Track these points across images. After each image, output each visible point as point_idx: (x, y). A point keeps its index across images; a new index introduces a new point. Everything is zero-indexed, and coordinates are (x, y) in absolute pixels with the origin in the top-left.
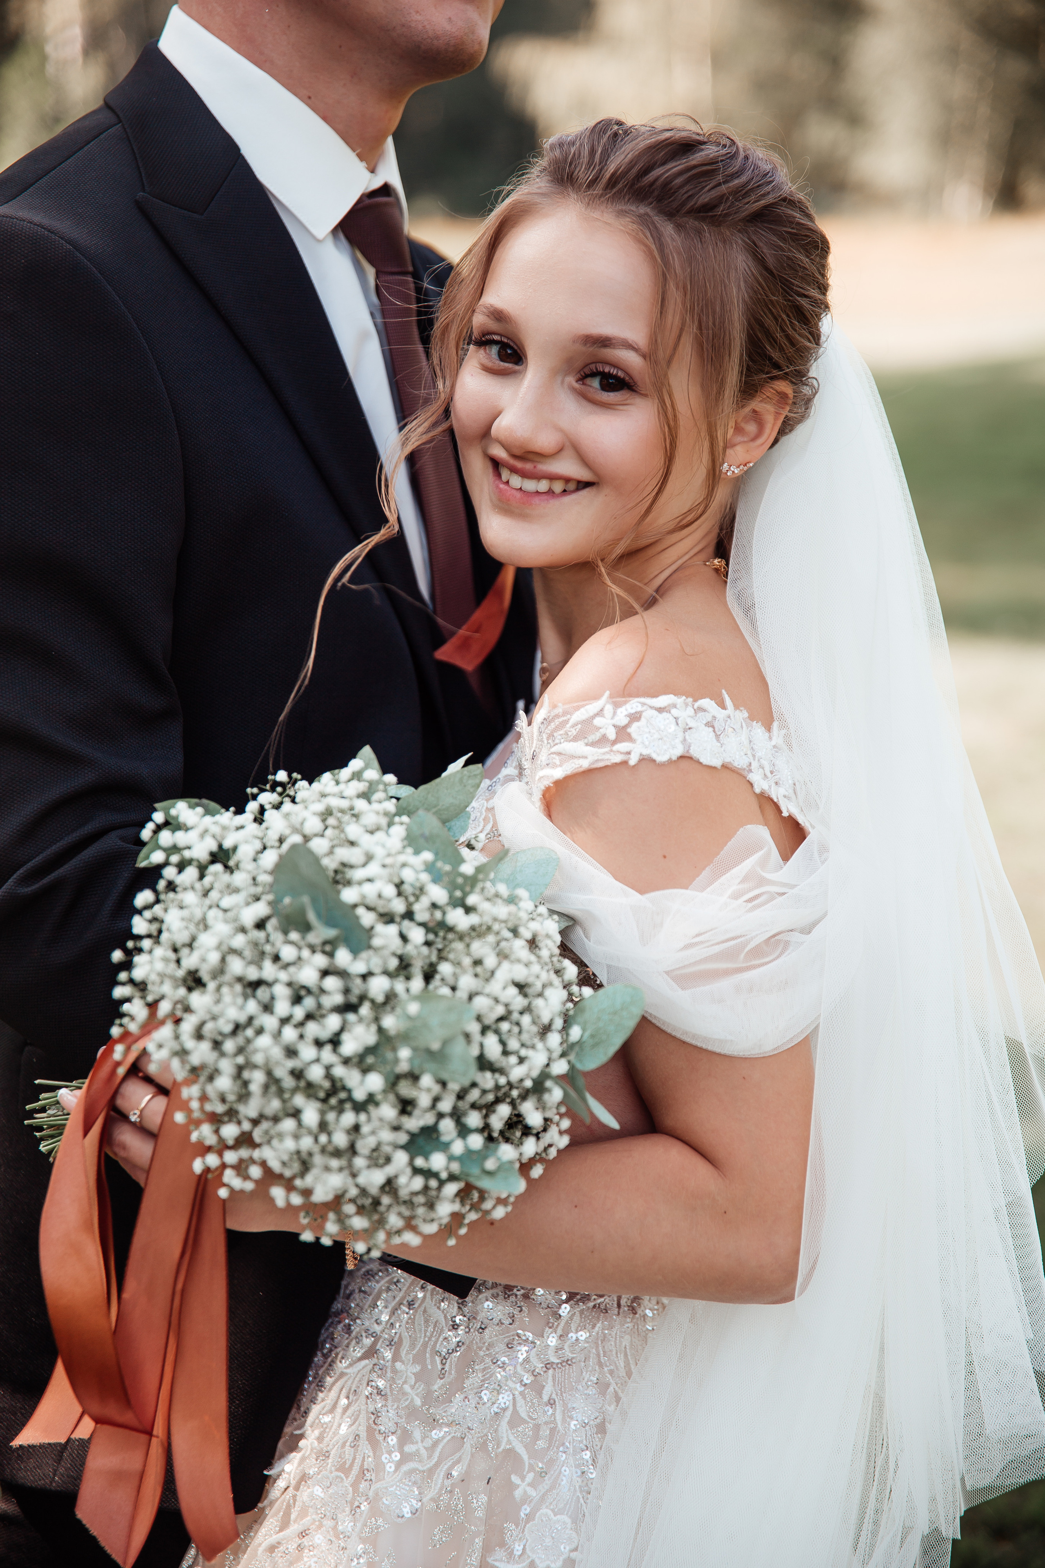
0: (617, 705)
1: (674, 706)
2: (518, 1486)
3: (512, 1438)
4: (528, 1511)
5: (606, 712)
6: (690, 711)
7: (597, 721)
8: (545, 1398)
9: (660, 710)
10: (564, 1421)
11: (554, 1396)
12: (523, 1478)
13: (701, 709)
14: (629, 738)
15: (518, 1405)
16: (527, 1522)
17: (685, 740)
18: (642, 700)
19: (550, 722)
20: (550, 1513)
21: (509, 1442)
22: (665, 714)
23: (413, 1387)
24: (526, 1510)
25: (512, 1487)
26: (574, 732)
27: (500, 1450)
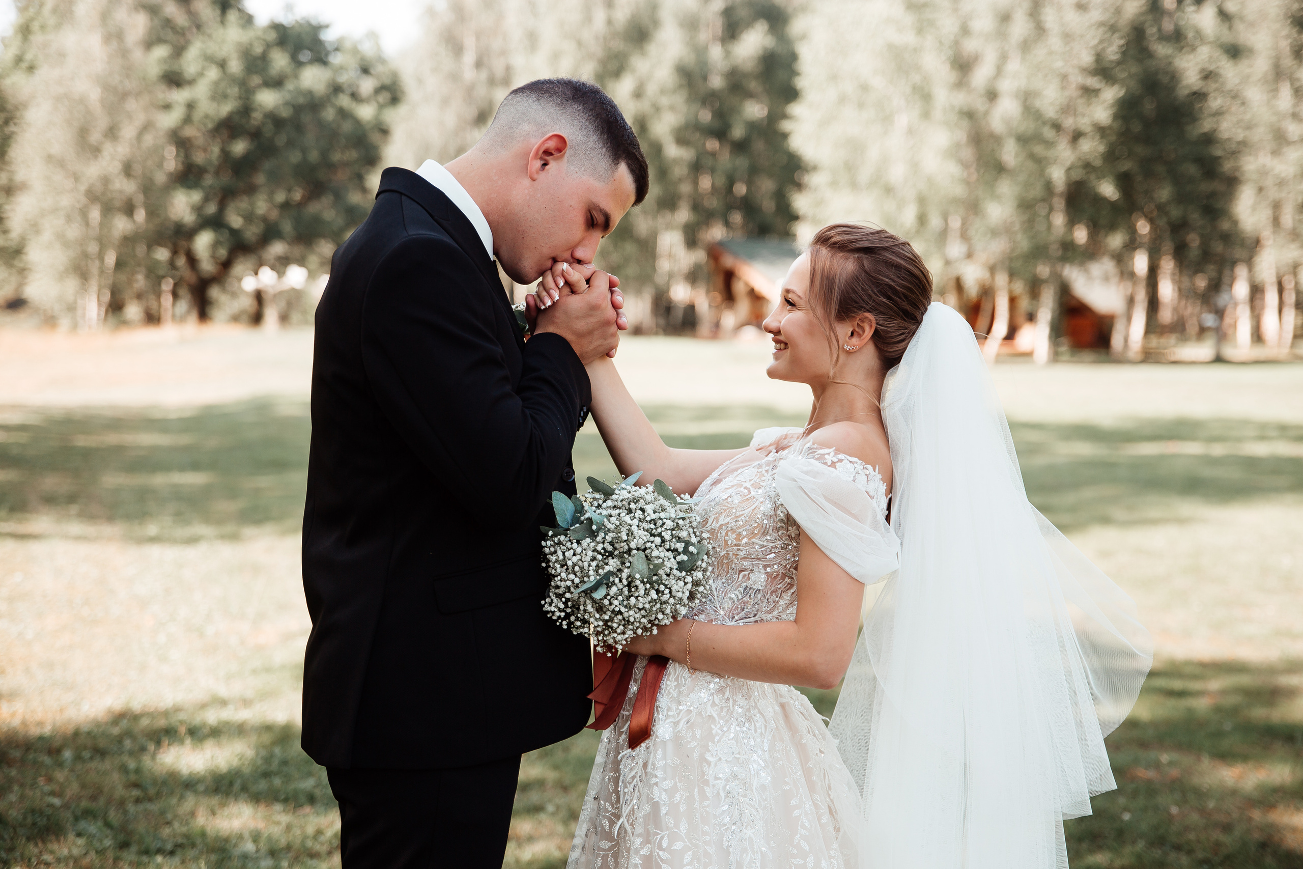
0: (836, 454)
1: (857, 463)
2: (714, 729)
3: (712, 711)
4: (718, 739)
5: (831, 454)
6: (862, 467)
7: (826, 456)
8: (726, 697)
9: (851, 462)
10: (733, 706)
11: (729, 697)
12: (716, 726)
13: (866, 469)
14: (835, 468)
15: (715, 699)
16: (718, 743)
17: (855, 476)
18: (846, 456)
19: (810, 449)
20: (727, 739)
21: (710, 712)
22: (852, 464)
23: (674, 691)
24: (717, 738)
25: (712, 729)
26: (817, 457)
27: (707, 715)
